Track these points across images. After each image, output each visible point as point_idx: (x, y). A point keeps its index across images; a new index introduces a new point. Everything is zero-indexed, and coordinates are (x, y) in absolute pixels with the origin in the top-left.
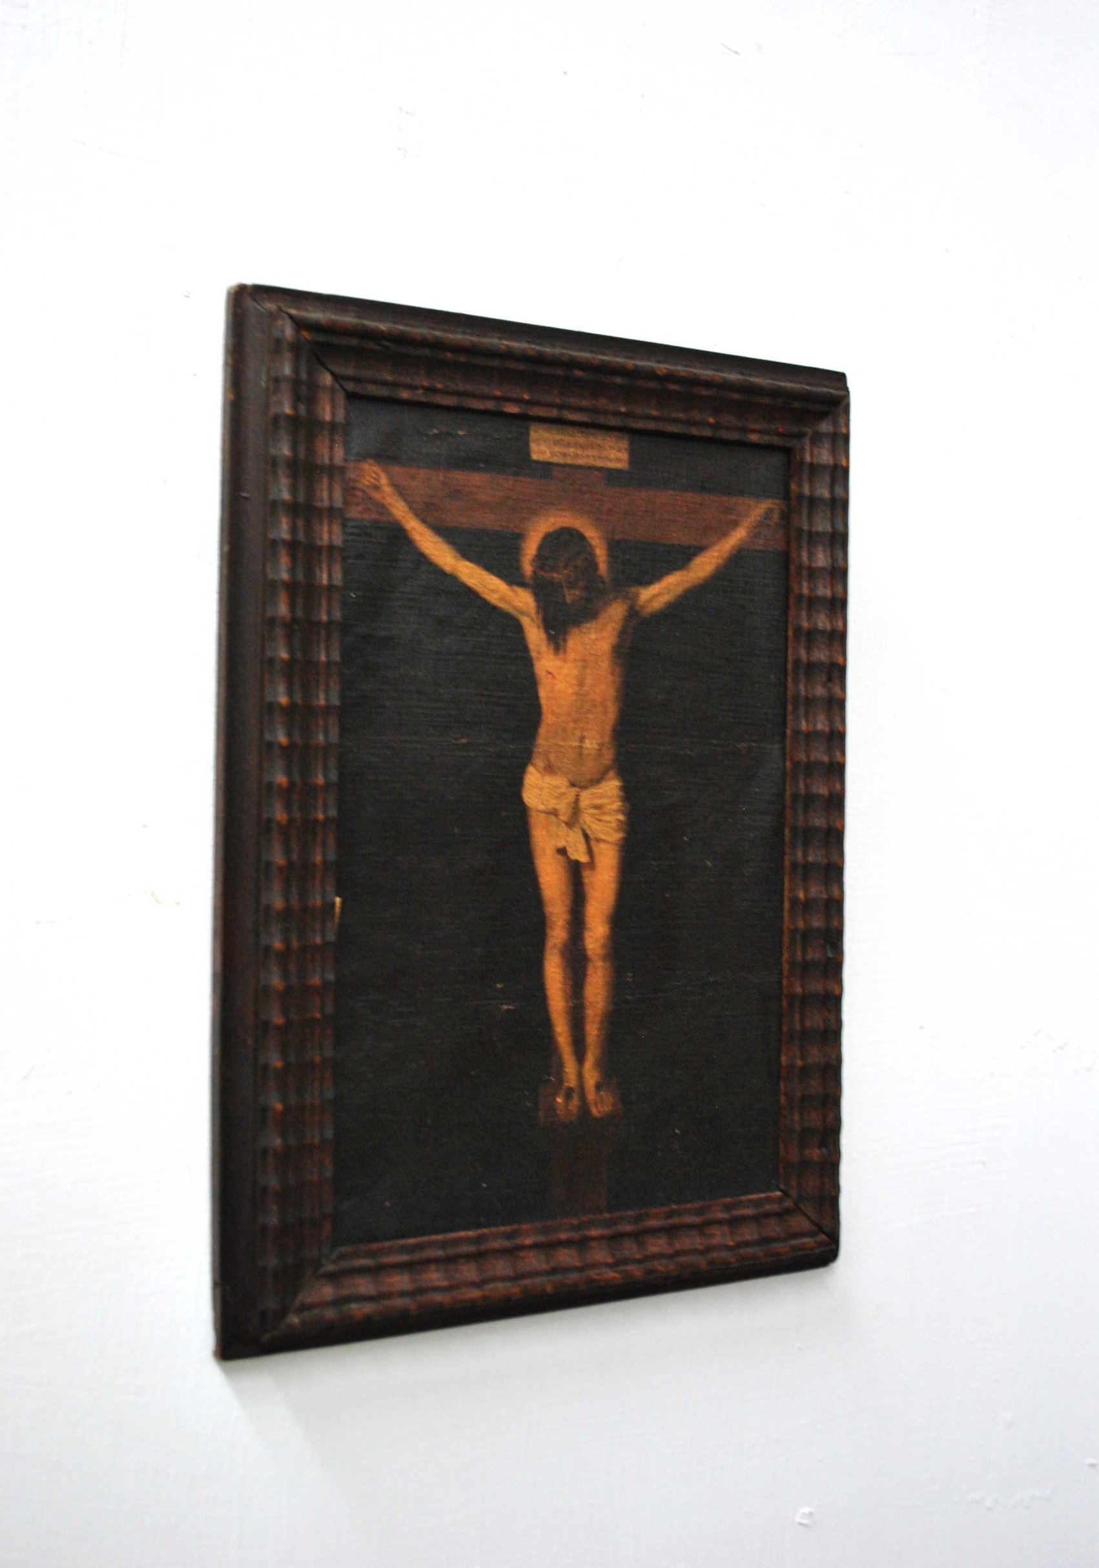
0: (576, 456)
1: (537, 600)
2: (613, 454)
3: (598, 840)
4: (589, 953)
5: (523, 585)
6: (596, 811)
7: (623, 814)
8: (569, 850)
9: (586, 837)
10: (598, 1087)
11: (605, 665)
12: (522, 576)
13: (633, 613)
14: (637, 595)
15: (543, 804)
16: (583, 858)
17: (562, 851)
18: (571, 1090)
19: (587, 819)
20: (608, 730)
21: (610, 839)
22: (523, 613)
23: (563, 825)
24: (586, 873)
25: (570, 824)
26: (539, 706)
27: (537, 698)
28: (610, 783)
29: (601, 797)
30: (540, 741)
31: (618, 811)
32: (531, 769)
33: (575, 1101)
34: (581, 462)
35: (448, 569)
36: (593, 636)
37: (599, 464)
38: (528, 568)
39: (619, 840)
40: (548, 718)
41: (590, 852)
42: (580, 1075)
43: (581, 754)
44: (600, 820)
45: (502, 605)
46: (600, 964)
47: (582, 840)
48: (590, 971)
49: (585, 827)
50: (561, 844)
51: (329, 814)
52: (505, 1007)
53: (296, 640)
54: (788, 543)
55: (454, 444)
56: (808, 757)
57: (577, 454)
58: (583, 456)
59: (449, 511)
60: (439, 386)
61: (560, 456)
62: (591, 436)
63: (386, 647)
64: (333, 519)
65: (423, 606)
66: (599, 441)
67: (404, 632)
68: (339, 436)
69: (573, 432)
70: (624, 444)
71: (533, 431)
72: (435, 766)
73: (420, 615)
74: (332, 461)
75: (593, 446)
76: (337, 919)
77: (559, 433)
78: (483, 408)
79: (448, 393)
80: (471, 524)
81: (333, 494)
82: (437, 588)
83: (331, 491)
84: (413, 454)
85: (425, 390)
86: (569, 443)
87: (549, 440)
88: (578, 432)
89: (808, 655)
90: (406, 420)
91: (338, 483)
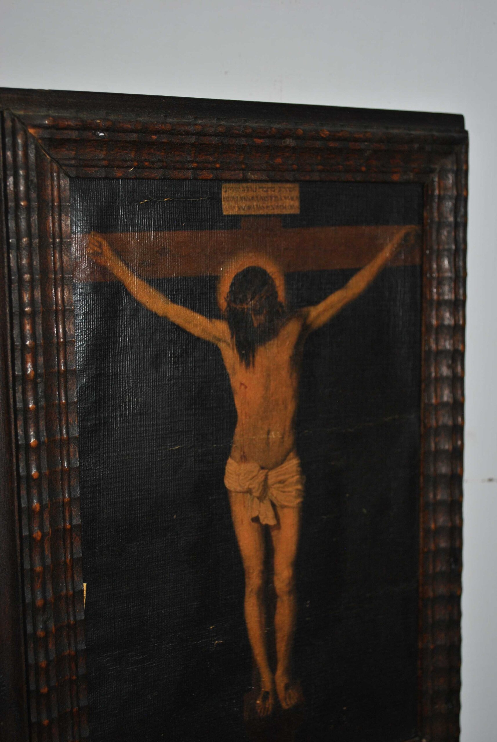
0: (259, 208)
1: (231, 328)
2: (288, 203)
3: (283, 507)
4: (278, 591)
5: (218, 317)
6: (282, 485)
7: (302, 484)
8: (261, 518)
9: (273, 505)
10: (287, 687)
11: (284, 373)
12: (219, 310)
13: (305, 327)
14: (308, 314)
15: (240, 486)
16: (271, 522)
17: (256, 520)
18: (267, 693)
19: (274, 492)
20: (288, 423)
21: (291, 505)
22: (219, 340)
23: (256, 499)
24: (274, 533)
25: (261, 498)
26: (235, 411)
27: (234, 405)
28: (291, 461)
29: (285, 474)
30: (237, 437)
31: (298, 482)
32: (230, 461)
33: (270, 701)
34: (261, 212)
35: (160, 312)
36: (275, 350)
37: (276, 212)
38: (223, 303)
39: (298, 504)
40: (242, 418)
41: (277, 516)
42: (274, 682)
43: (268, 444)
44: (284, 492)
45: (203, 336)
46: (285, 598)
48: (279, 604)
49: (273, 499)
50: (255, 514)
51: (75, 522)
52: (217, 642)
53: (40, 390)
54: (422, 258)
55: (161, 209)
56: (437, 421)
57: (260, 205)
58: (264, 207)
59: (160, 264)
60: (147, 164)
61: (246, 209)
62: (269, 190)
63: (113, 383)
64: (65, 286)
65: (141, 344)
66: (276, 194)
67: (127, 368)
68: (65, 215)
69: (256, 188)
70: (296, 193)
71: (224, 192)
72: (156, 470)
73: (139, 352)
74: (61, 238)
75: (271, 197)
76: (85, 600)
77: (245, 191)
78: (183, 177)
79: (154, 168)
80: (177, 273)
81: (63, 264)
82: (152, 329)
83: (62, 262)
84: (128, 222)
85: (135, 168)
86: (253, 198)
87: (237, 197)
88: (260, 188)
89: (437, 344)
90: (121, 193)
91: (67, 255)
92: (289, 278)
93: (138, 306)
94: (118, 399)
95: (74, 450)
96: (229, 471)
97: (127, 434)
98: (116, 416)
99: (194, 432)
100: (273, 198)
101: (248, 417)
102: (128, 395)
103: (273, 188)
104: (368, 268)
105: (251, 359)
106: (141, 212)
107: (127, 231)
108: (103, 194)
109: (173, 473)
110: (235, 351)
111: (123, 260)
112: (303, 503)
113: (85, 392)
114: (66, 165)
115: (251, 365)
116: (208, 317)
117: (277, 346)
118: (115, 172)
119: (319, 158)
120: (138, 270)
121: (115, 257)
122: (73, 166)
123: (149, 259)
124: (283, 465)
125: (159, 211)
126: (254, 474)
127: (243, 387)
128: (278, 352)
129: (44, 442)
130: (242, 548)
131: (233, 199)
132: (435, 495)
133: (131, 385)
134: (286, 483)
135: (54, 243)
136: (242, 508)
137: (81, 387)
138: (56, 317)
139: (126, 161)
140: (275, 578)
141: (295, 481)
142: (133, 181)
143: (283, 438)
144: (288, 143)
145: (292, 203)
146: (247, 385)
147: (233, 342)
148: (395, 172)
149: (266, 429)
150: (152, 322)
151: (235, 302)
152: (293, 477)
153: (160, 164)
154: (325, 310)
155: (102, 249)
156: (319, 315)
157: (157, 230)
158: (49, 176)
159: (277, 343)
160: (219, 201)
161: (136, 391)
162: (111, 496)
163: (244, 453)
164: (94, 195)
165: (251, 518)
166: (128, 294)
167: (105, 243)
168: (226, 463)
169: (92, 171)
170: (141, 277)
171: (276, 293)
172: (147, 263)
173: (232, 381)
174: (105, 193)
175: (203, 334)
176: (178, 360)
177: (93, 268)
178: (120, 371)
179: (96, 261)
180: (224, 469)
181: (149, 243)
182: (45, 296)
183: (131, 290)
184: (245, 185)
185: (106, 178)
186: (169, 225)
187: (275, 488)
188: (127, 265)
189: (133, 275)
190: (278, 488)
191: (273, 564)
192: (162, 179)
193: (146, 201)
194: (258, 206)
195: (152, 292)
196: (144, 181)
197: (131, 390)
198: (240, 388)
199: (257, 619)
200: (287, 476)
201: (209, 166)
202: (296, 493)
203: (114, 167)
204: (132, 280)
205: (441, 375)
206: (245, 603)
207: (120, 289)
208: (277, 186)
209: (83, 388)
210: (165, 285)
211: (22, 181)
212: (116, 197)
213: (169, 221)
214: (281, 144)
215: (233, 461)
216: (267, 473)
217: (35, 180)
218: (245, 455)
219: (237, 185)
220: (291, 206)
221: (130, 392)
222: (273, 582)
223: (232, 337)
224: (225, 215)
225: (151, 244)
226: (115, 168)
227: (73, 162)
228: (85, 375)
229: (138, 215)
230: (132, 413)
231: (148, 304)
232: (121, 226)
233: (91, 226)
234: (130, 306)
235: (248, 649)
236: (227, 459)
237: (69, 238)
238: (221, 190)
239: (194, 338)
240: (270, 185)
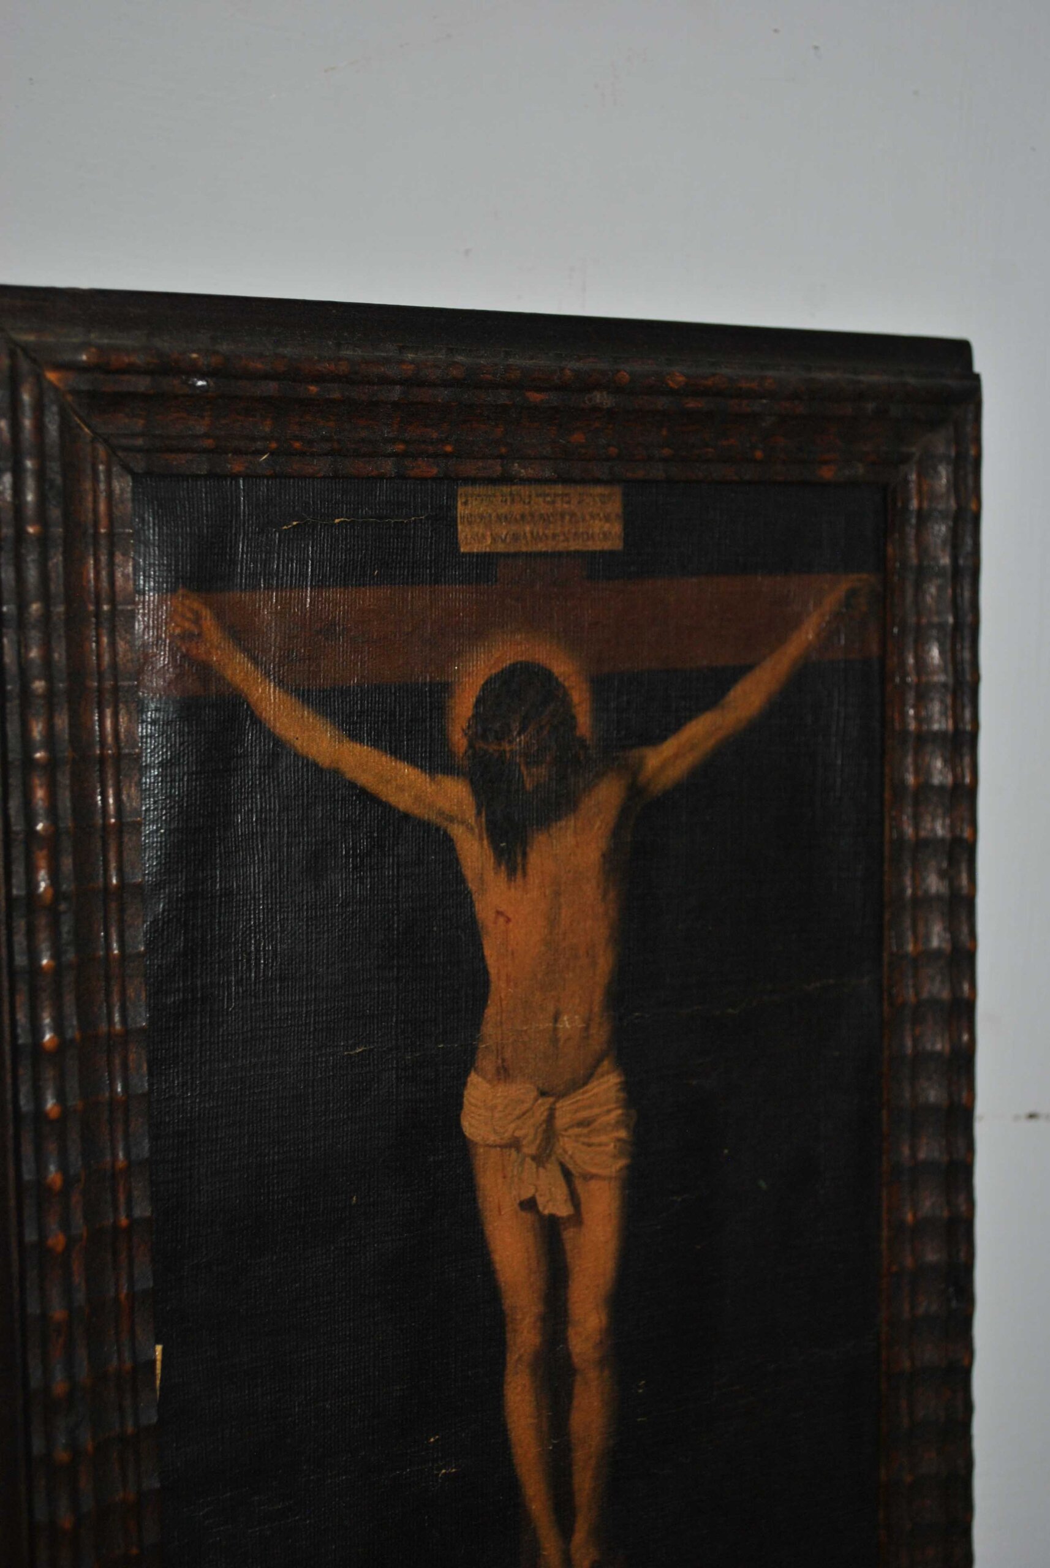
0: (536, 538)
1: (476, 793)
2: (597, 526)
3: (588, 1177)
4: (576, 1360)
5: (449, 769)
6: (585, 1131)
7: (627, 1127)
8: (540, 1201)
9: (567, 1175)
11: (591, 890)
13: (635, 791)
14: (641, 761)
15: (496, 1132)
16: (563, 1210)
17: (529, 1205)
19: (569, 1146)
20: (598, 996)
21: (605, 1172)
22: (451, 819)
23: (528, 1160)
24: (568, 1234)
25: (539, 1159)
26: (486, 972)
27: (483, 958)
28: (605, 1079)
29: (591, 1107)
30: (489, 1029)
31: (618, 1124)
32: (473, 1078)
34: (541, 547)
35: (324, 761)
36: (570, 840)
37: (574, 546)
38: (459, 740)
39: (621, 1169)
40: (500, 988)
41: (574, 1198)
43: (555, 1040)
44: (589, 1145)
45: (417, 811)
46: (592, 1374)
47: (561, 1181)
48: (578, 1388)
49: (566, 1159)
50: (527, 1194)
51: (137, 1213)
52: (444, 1471)
53: (65, 929)
54: (883, 644)
55: (328, 540)
56: (917, 994)
57: (538, 533)
58: (546, 536)
59: (324, 659)
60: (297, 445)
61: (508, 540)
62: (558, 499)
63: (223, 911)
64: (121, 706)
65: (284, 829)
66: (573, 507)
67: (252, 879)
68: (124, 555)
69: (530, 496)
70: (615, 507)
71: (462, 503)
72: (313, 1098)
73: (280, 846)
74: (113, 602)
75: (562, 516)
76: (158, 1382)
77: (506, 501)
78: (375, 473)
79: (313, 455)
80: (361, 677)
81: (118, 659)
82: (308, 796)
83: (114, 653)
84: (257, 567)
85: (272, 454)
86: (523, 516)
87: (490, 516)
88: (538, 496)
89: (917, 827)
90: (242, 508)
91: (123, 639)
92: (599, 685)
93: (278, 747)
94: (233, 946)
95: (137, 1057)
96: (473, 1101)
97: (251, 1022)
98: (229, 982)
99: (397, 1017)
100: (567, 518)
101: (512, 984)
102: (255, 937)
103: (567, 495)
104: (768, 664)
105: (519, 859)
106: (284, 547)
107: (255, 587)
108: (204, 509)
109: (350, 1105)
110: (485, 842)
111: (245, 650)
113: (163, 930)
114: (126, 449)
115: (519, 873)
116: (428, 771)
117: (575, 832)
118: (230, 463)
119: (664, 432)
120: (277, 670)
121: (229, 643)
122: (139, 450)
123: (301, 648)
124: (589, 1087)
125: (324, 545)
126: (527, 1106)
127: (501, 920)
128: (577, 845)
129: (72, 1041)
130: (498, 1267)
131: (482, 519)
132: (914, 1149)
133: (261, 916)
135: (98, 614)
136: (500, 1180)
137: (154, 921)
138: (102, 771)
139: (253, 439)
140: (571, 1332)
141: (613, 1122)
142: (268, 482)
143: (587, 1028)
144: (598, 401)
145: (607, 527)
146: (511, 916)
147: (481, 822)
148: (826, 462)
149: (551, 1008)
150: (308, 782)
151: (484, 737)
152: (609, 1111)
153: (326, 446)
154: (676, 756)
155: (200, 627)
156: (663, 767)
157: (319, 585)
158: (89, 471)
159: (575, 826)
160: (452, 524)
161: (272, 928)
162: (216, 1157)
163: (503, 1060)
164: (185, 512)
165: (518, 1201)
166: (257, 721)
167: (206, 613)
168: (465, 1084)
169: (180, 461)
170: (283, 684)
171: (573, 717)
172: (296, 656)
173: (478, 907)
174: (207, 507)
175: (415, 806)
176: (362, 861)
177: (181, 665)
178: (238, 886)
179: (188, 650)
180: (461, 1096)
181: (301, 613)
182: (78, 725)
183: (261, 713)
184: (506, 489)
185: (210, 476)
186: (345, 575)
187: (569, 1136)
188: (254, 659)
189: (267, 681)
190: (578, 1136)
191: (566, 1300)
192: (329, 477)
193: (295, 523)
194: (535, 534)
195: (308, 718)
196: (292, 481)
197: (262, 927)
198: (495, 923)
199: (530, 1421)
200: (596, 1111)
201: (431, 449)
202: (615, 1147)
203: (227, 454)
204: (264, 690)
205: (926, 891)
206: (505, 1387)
207: (239, 711)
208: (574, 491)
209: (158, 924)
210: (334, 701)
211: (30, 482)
212: (232, 516)
213: (346, 566)
214: (584, 402)
215: (480, 1079)
216: (554, 1103)
217: (59, 480)
218: (505, 1064)
219: (490, 490)
220: (605, 534)
221: (259, 932)
222: (565, 1340)
223: (479, 814)
224: (463, 553)
225: (305, 615)
226: (230, 455)
227: (140, 442)
228: (162, 896)
229: (279, 554)
230: (264, 976)
231: (298, 744)
232: (241, 577)
233: (177, 578)
234: (260, 747)
235: (513, 1486)
236: (467, 1073)
237: (129, 604)
238: (455, 500)
239: (397, 816)
240: (559, 489)
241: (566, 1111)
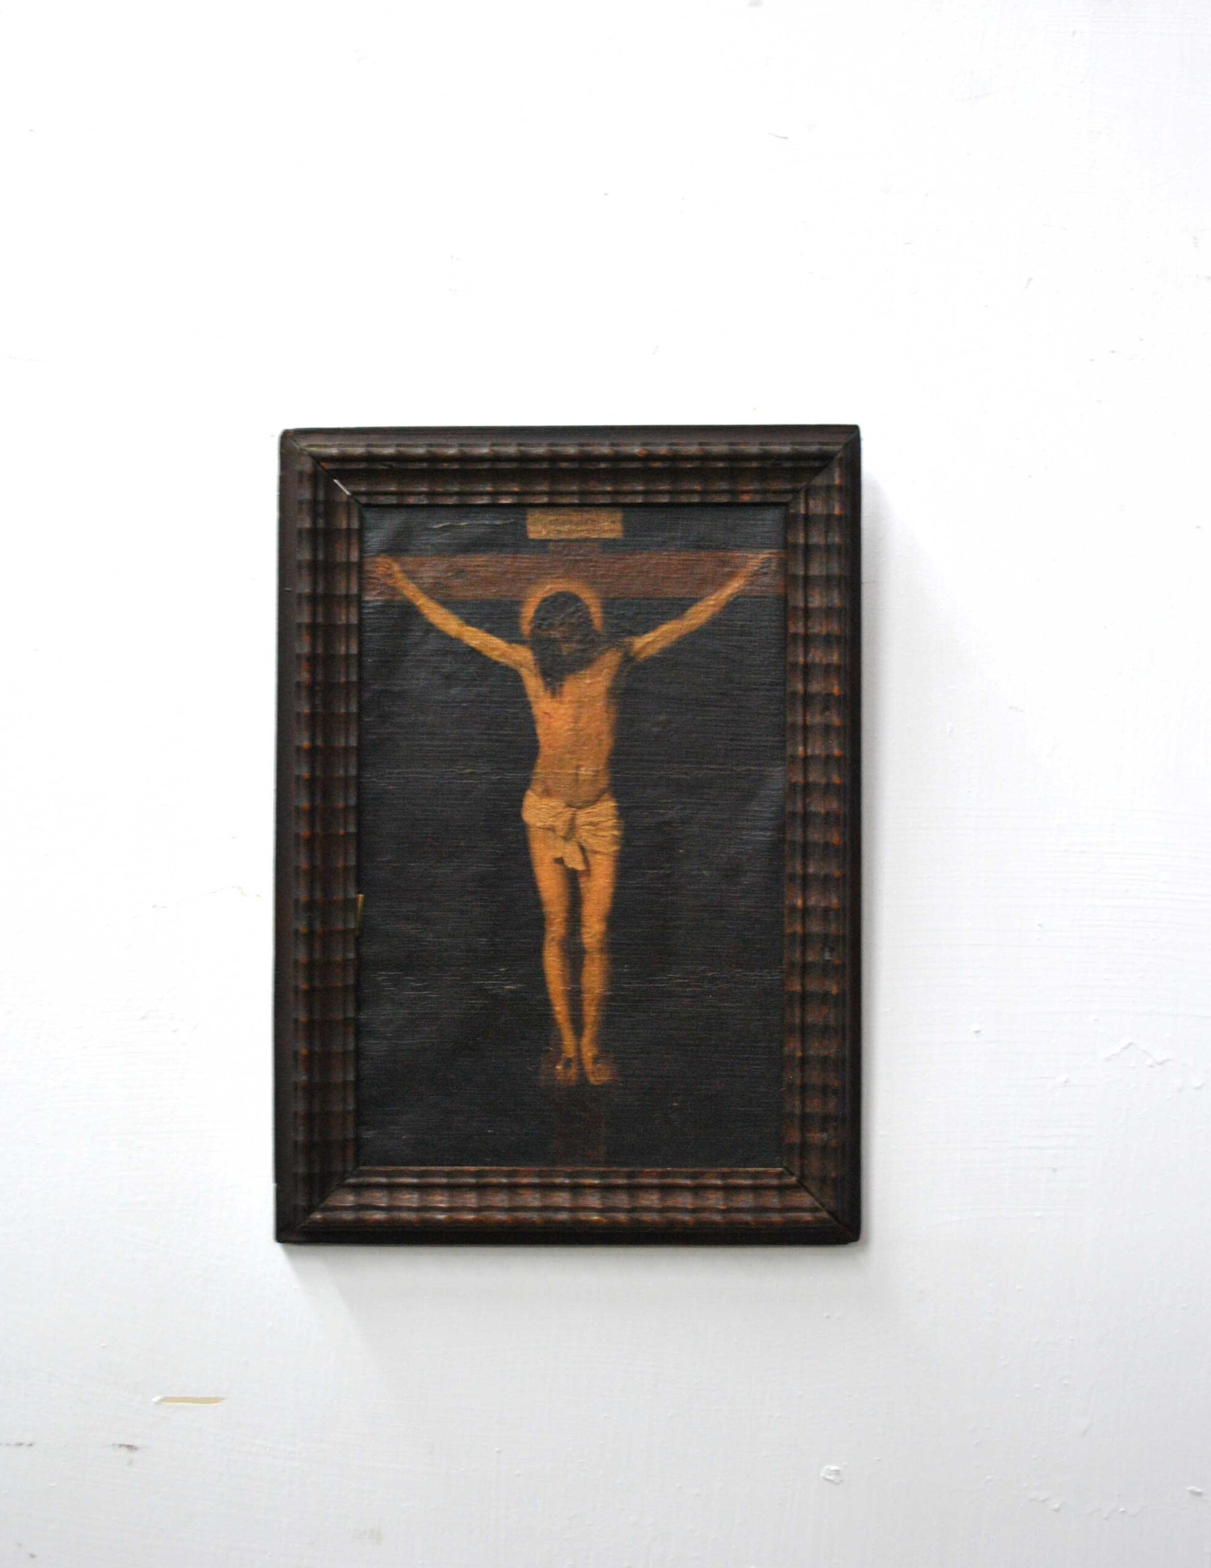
2: (608, 527)
8: (567, 860)
9: (583, 849)
11: (600, 704)
14: (631, 644)
16: (580, 867)
17: (560, 861)
19: (584, 834)
21: (605, 851)
22: (522, 665)
25: (566, 838)
28: (605, 803)
31: (614, 827)
32: (529, 793)
34: (574, 536)
35: (453, 634)
37: (593, 536)
38: (526, 628)
39: (615, 851)
41: (586, 861)
43: (577, 781)
44: (596, 836)
50: (559, 855)
51: (349, 830)
52: (508, 987)
53: (318, 698)
56: (806, 777)
57: (572, 530)
58: (577, 531)
59: (455, 588)
61: (555, 533)
62: (585, 514)
65: (431, 665)
66: (593, 518)
69: (568, 512)
70: (618, 518)
71: (530, 516)
75: (587, 522)
77: (554, 515)
80: (474, 597)
82: (444, 650)
86: (564, 522)
87: (545, 522)
92: (608, 605)
93: (430, 628)
99: (487, 759)
100: (590, 522)
103: (590, 511)
107: (420, 556)
112: (621, 852)
123: (443, 582)
129: (319, 747)
131: (540, 524)
134: (597, 827)
145: (613, 527)
157: (453, 554)
160: (524, 526)
172: (440, 587)
178: (407, 689)
185: (398, 505)
193: (442, 526)
196: (439, 507)
208: (594, 509)
219: (545, 510)
220: (612, 531)
224: (531, 539)
232: (415, 550)
235: (547, 1003)
238: (526, 515)
240: (585, 509)
241: (582, 817)
